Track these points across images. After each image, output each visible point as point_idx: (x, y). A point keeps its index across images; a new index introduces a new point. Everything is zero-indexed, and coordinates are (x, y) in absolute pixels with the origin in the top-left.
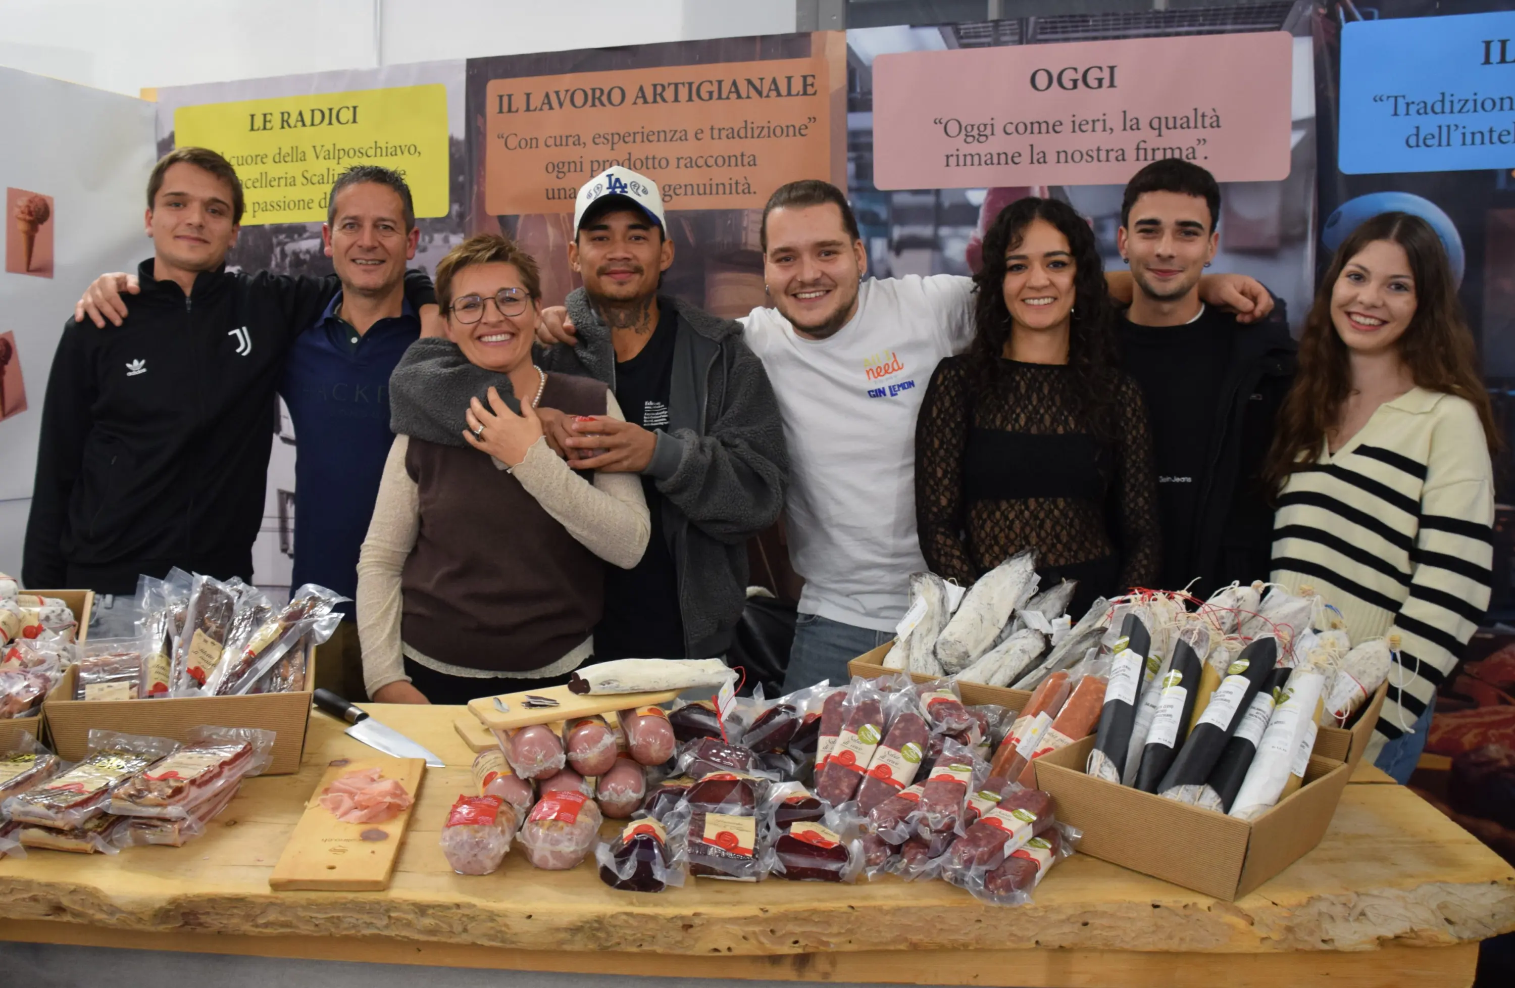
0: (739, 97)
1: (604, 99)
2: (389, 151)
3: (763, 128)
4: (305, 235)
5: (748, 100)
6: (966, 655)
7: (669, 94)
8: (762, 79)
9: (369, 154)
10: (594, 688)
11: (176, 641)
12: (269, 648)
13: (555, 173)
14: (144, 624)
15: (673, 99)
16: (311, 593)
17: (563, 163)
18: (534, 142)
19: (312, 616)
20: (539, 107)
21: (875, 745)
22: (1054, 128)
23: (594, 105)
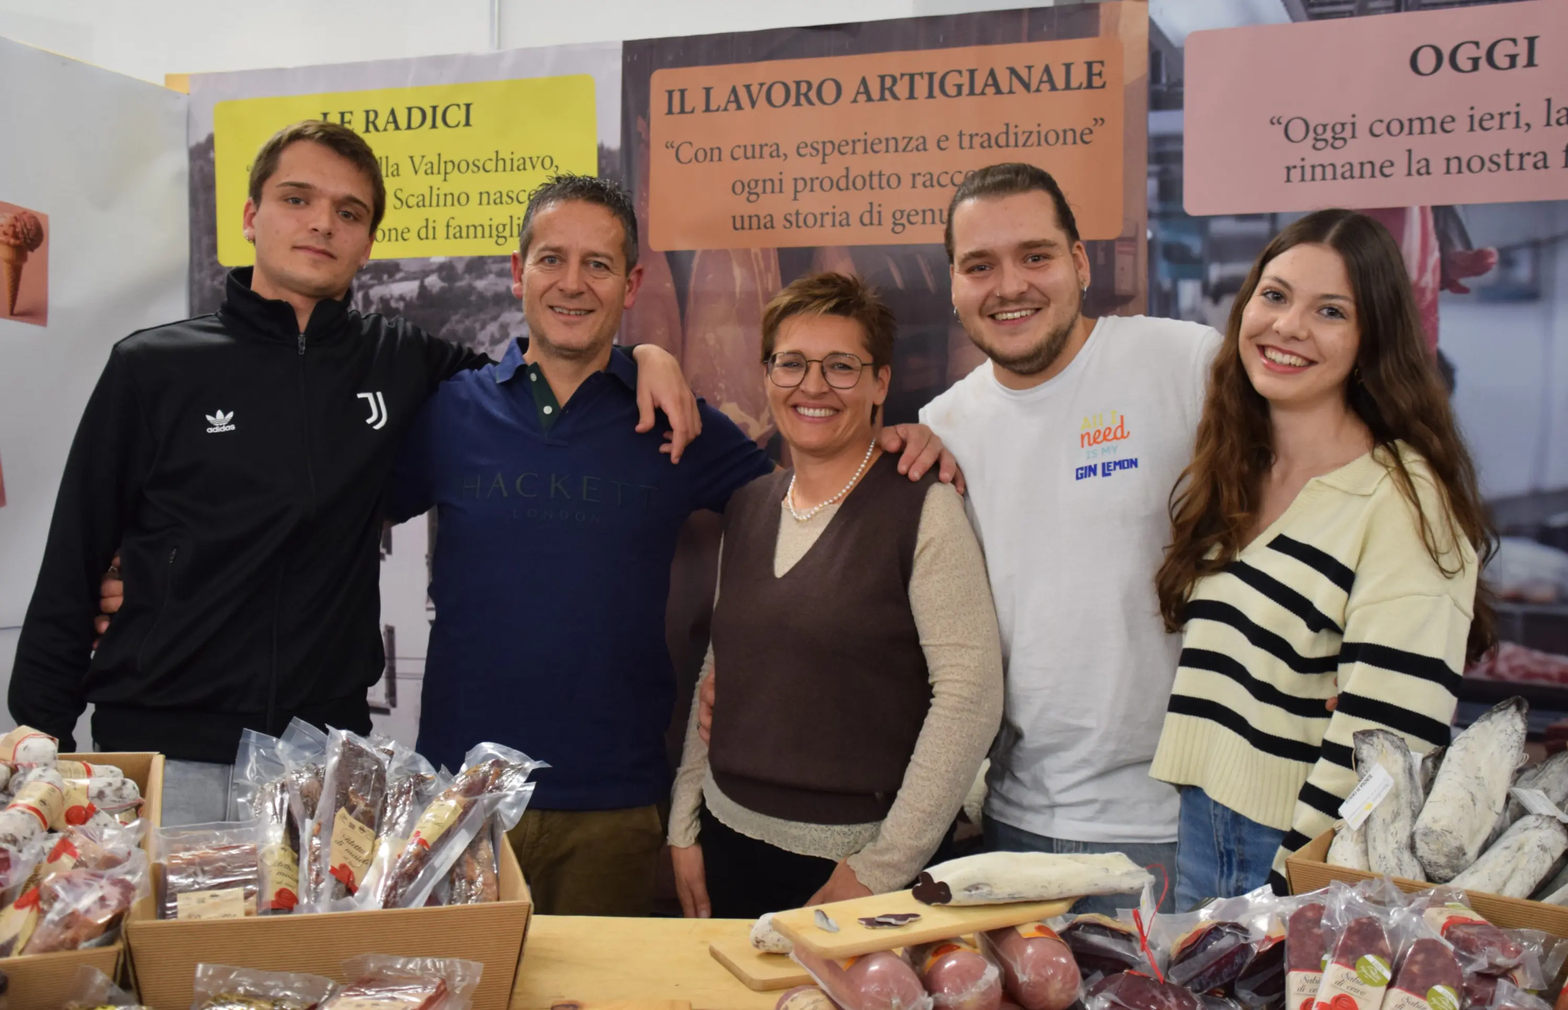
0: (999, 91)
1: (813, 95)
2: (515, 164)
3: (1031, 133)
4: (399, 275)
5: (1011, 96)
6: (1461, 851)
7: (902, 89)
8: (1029, 68)
9: (487, 168)
10: (958, 896)
11: (307, 827)
12: (447, 836)
13: (746, 194)
14: (251, 802)
15: (907, 94)
16: (492, 756)
17: (756, 181)
18: (716, 152)
19: (499, 788)
20: (723, 107)
21: (1384, 988)
22: (1444, 126)
23: (798, 103)
